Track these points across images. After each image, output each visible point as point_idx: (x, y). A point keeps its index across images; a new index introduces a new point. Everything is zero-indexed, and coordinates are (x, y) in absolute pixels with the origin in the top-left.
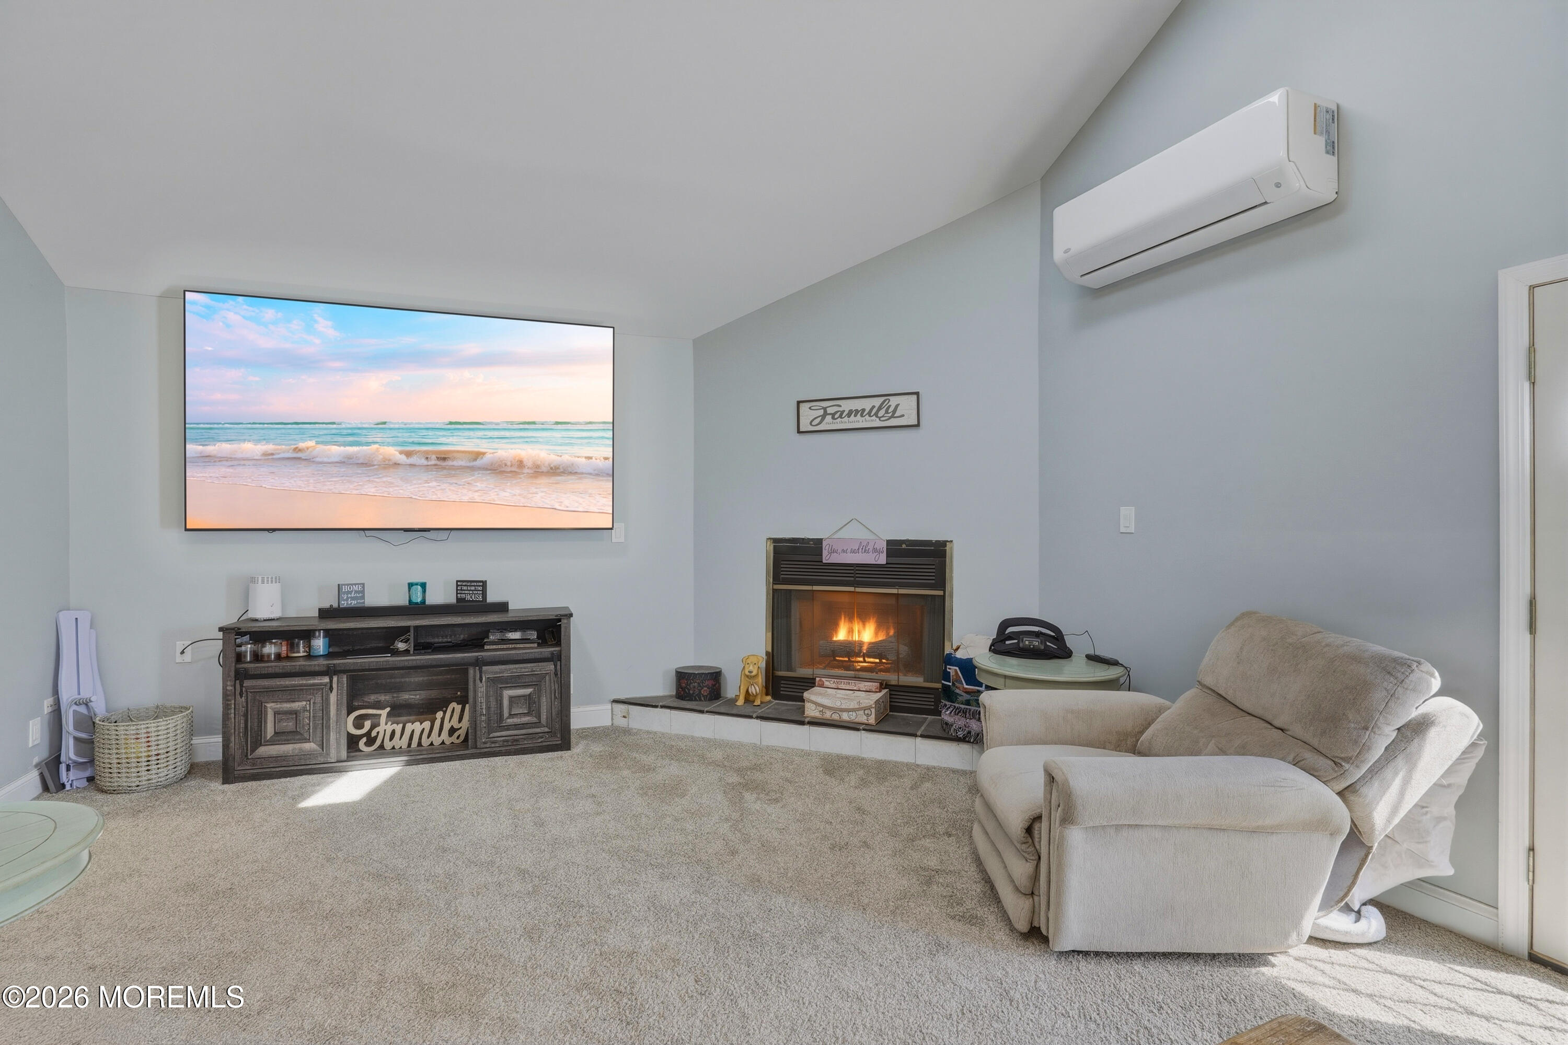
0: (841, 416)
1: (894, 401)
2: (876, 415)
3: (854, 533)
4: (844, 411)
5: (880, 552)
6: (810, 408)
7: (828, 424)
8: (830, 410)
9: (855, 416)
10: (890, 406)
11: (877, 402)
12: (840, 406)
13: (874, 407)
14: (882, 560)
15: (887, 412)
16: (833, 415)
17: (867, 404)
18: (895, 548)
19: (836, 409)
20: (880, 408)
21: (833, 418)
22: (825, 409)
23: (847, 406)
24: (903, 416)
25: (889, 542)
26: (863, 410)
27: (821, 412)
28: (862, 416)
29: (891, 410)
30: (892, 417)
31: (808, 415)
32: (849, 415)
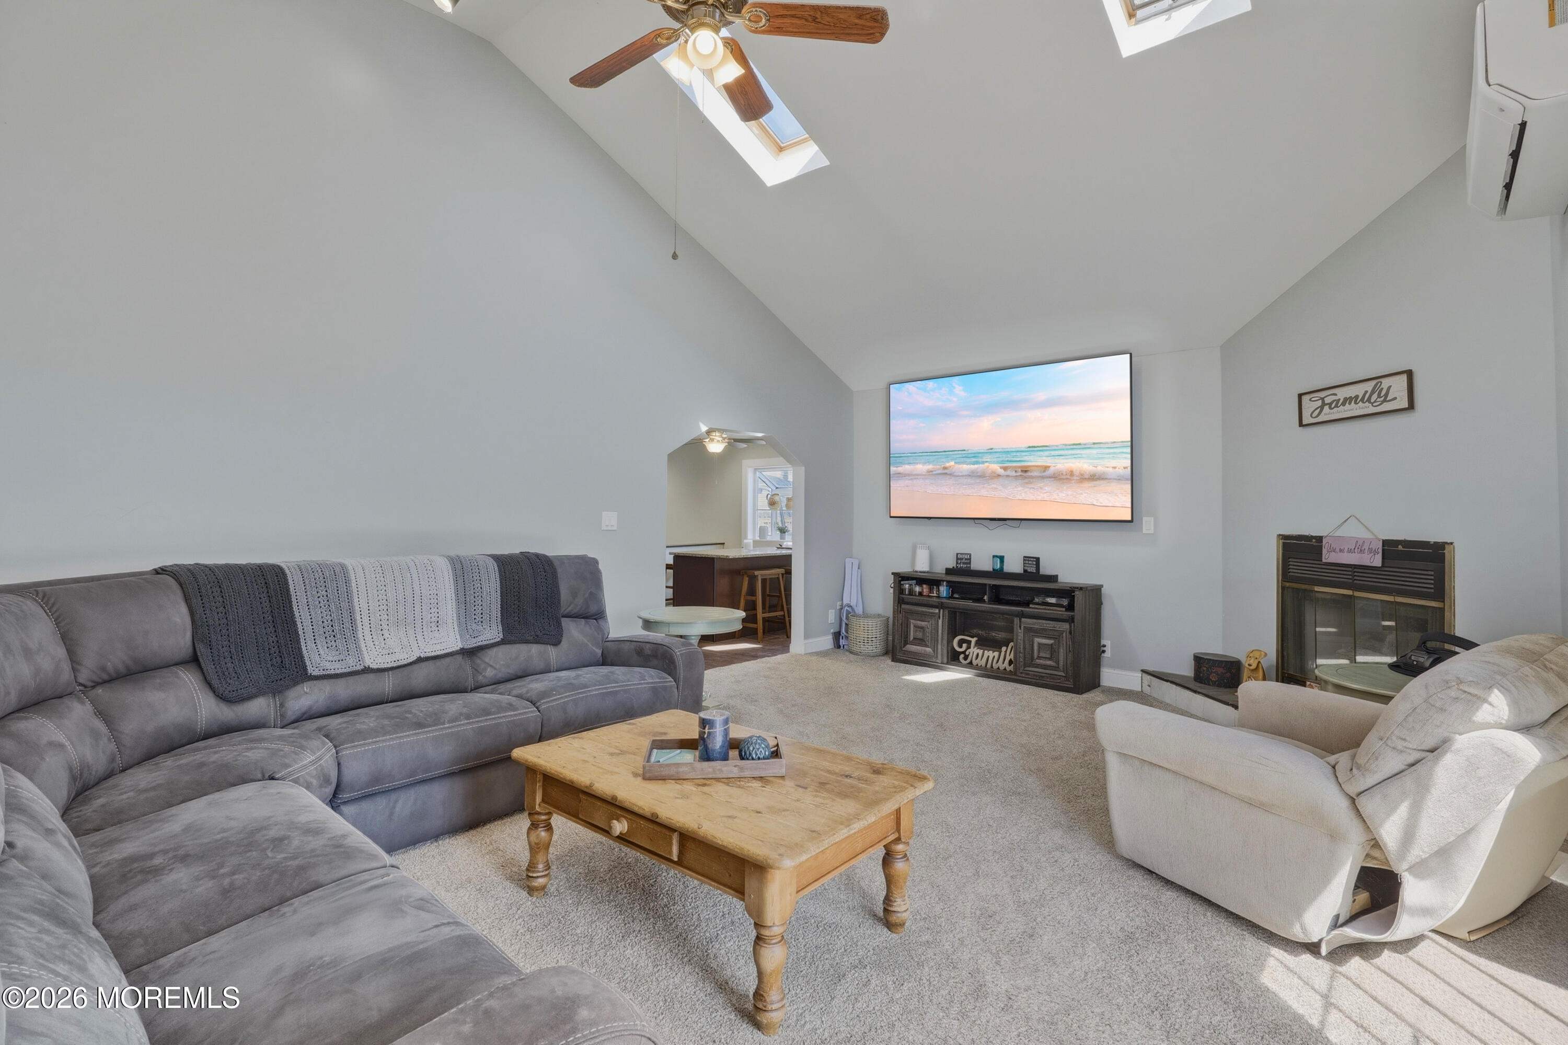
0: (1336, 406)
1: (1386, 383)
2: (1369, 400)
3: (1353, 531)
4: (1339, 400)
5: (1376, 552)
6: (1310, 400)
7: (1327, 414)
8: (1328, 400)
9: (1350, 403)
10: (1382, 389)
11: (1369, 386)
12: (1335, 395)
13: (1366, 392)
14: (1377, 561)
15: (1379, 396)
16: (1330, 404)
17: (1358, 390)
18: (1391, 549)
19: (1334, 398)
20: (1373, 392)
21: (1330, 408)
22: (1323, 399)
23: (1342, 393)
24: (1395, 399)
25: (1385, 543)
26: (1357, 397)
27: (1319, 403)
28: (1356, 403)
29: (1383, 393)
30: (1385, 401)
31: (1310, 406)
32: (1344, 404)
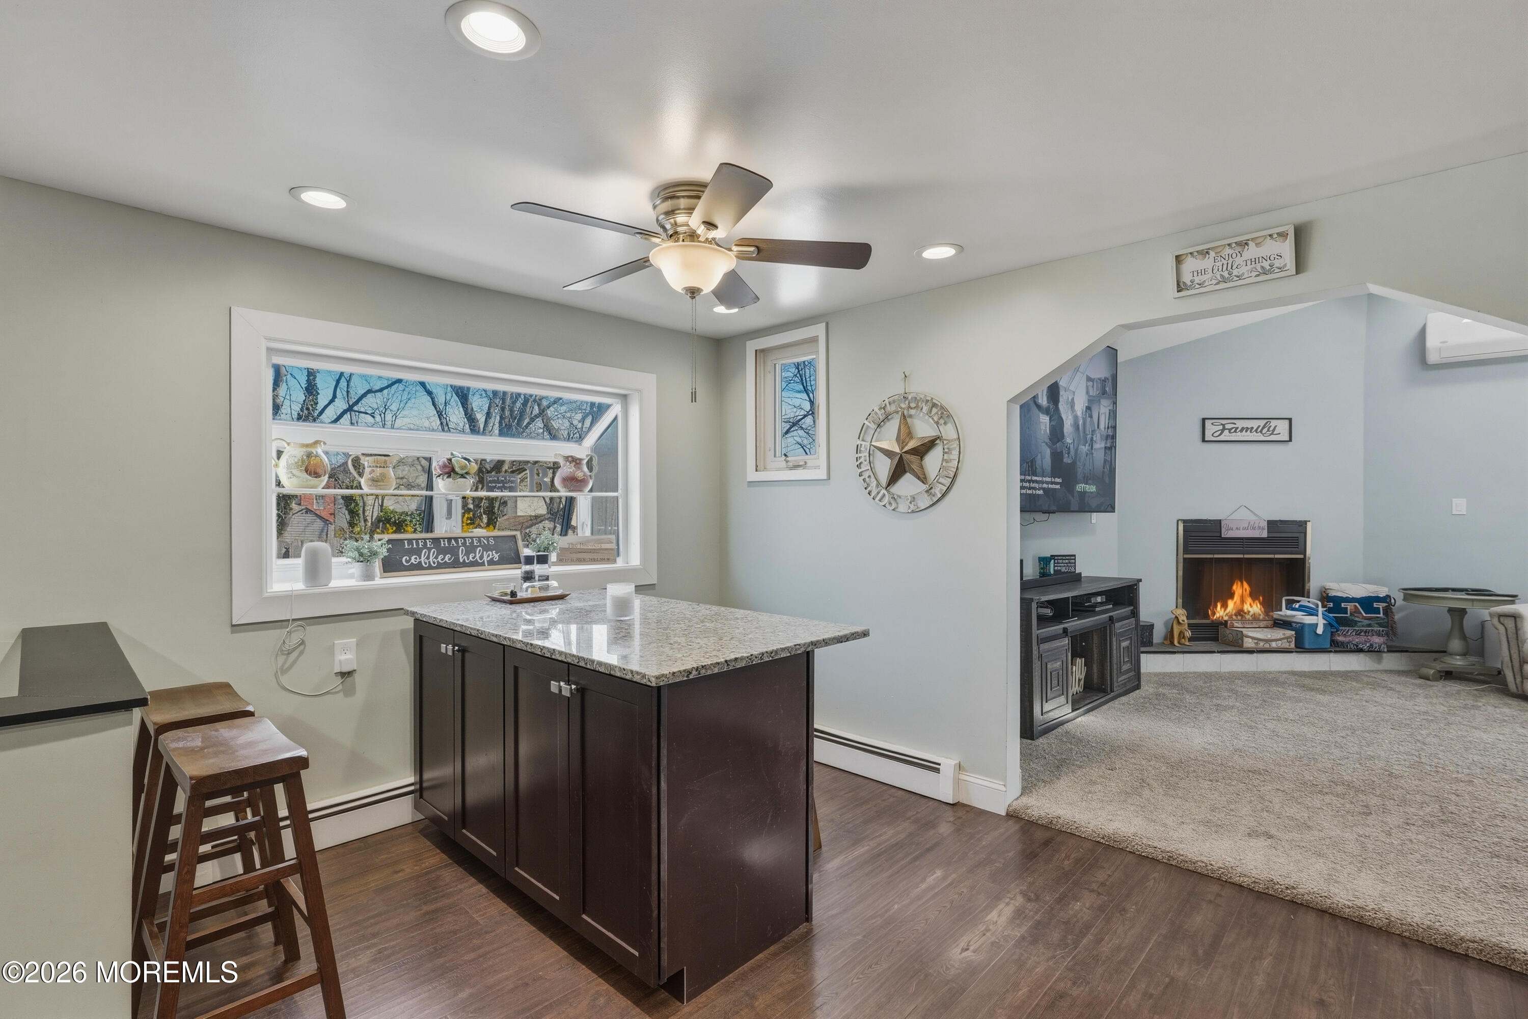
0: (1235, 431)
1: (1273, 423)
2: (1261, 432)
3: (1244, 516)
4: (1238, 428)
5: (1263, 529)
6: (1212, 424)
7: (1226, 436)
8: (1227, 426)
9: (1246, 431)
10: (1271, 426)
11: (1262, 423)
12: (1235, 424)
13: (1259, 426)
14: (1265, 534)
15: (1268, 430)
16: (1230, 430)
17: (1254, 424)
18: (1273, 526)
19: (1234, 426)
20: (1264, 428)
21: (1230, 432)
22: (1223, 425)
23: (1240, 424)
24: (1279, 434)
25: (1269, 522)
26: (1252, 428)
27: (1221, 427)
28: (1251, 432)
29: (1271, 429)
30: (1272, 434)
31: (1211, 429)
32: (1241, 431)
